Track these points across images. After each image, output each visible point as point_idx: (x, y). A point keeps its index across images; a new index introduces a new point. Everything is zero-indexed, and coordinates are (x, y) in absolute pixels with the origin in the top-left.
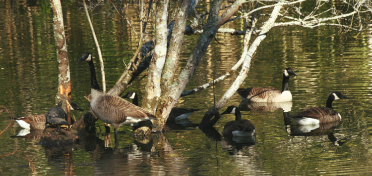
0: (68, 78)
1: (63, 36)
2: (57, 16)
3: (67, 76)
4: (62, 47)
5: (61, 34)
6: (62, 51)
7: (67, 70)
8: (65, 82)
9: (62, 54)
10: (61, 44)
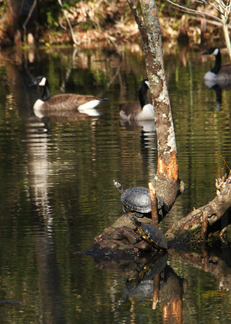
0: (170, 148)
1: (159, 77)
2: (148, 44)
3: (168, 144)
4: (158, 96)
5: (156, 75)
6: (159, 102)
7: (168, 134)
8: (165, 152)
9: (158, 106)
10: (156, 91)
